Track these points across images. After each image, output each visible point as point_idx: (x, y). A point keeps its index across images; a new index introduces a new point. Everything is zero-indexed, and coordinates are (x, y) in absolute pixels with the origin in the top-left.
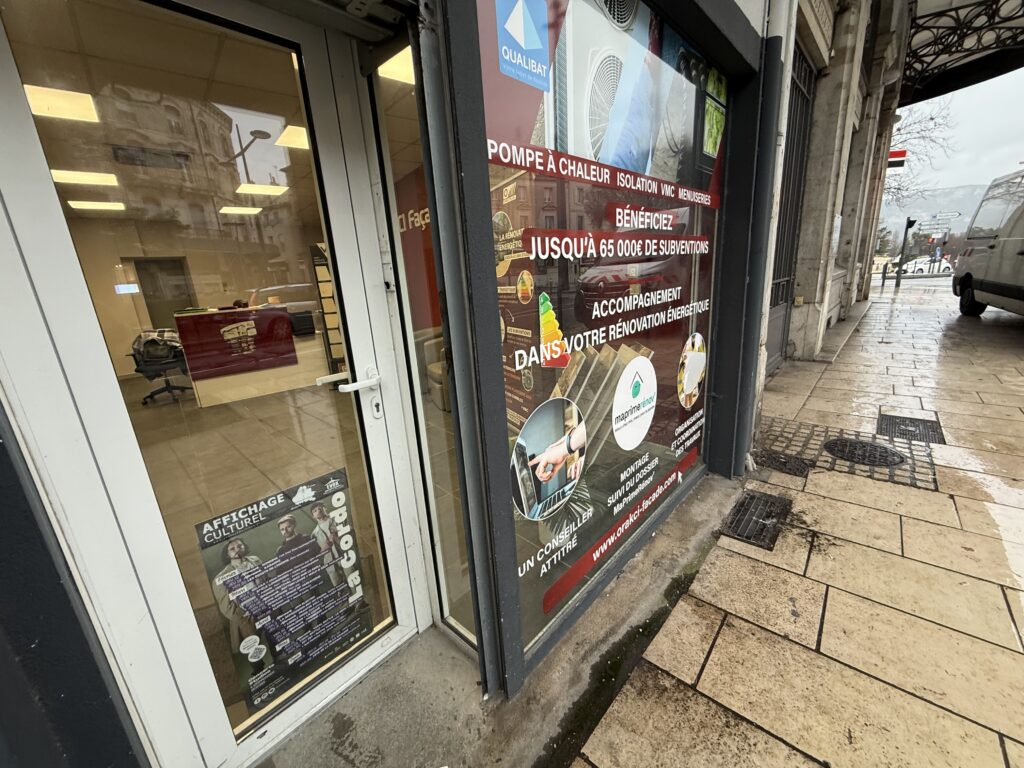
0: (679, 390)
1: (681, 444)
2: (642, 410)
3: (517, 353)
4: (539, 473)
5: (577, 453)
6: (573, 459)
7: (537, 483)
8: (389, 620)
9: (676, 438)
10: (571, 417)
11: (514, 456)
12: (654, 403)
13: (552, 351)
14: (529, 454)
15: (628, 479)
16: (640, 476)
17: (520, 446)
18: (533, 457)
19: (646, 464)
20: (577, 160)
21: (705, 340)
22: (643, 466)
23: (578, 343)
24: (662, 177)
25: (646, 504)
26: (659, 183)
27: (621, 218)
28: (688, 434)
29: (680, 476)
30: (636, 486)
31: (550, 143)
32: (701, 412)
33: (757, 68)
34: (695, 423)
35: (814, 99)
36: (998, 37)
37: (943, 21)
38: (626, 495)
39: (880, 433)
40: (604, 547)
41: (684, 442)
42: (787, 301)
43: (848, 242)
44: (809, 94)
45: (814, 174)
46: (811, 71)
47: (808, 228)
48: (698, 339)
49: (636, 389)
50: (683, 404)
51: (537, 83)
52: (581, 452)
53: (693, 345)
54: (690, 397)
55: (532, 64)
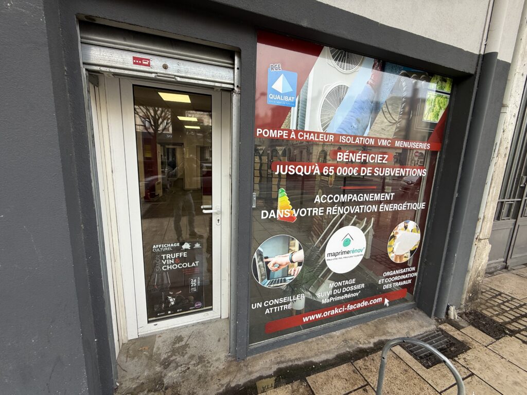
0: (389, 250)
1: (389, 283)
2: (351, 255)
3: (263, 212)
4: (270, 266)
5: (296, 264)
6: (293, 266)
7: (268, 271)
8: (209, 307)
9: (385, 278)
10: (294, 246)
12: (363, 252)
13: (284, 214)
14: (264, 255)
15: (336, 288)
16: (345, 289)
17: (260, 251)
18: (266, 258)
19: (353, 285)
20: (310, 133)
21: (421, 227)
22: (350, 285)
23: (303, 212)
24: (378, 136)
25: (350, 307)
26: (376, 139)
27: (342, 157)
28: (396, 278)
29: (386, 301)
30: (342, 294)
31: (293, 127)
32: (414, 269)
33: (472, 72)
34: (405, 274)
38: (333, 296)
40: (312, 318)
41: (392, 282)
48: (412, 225)
49: (347, 242)
50: (393, 259)
51: (288, 105)
52: (300, 264)
53: (406, 227)
54: (401, 257)
55: (286, 98)
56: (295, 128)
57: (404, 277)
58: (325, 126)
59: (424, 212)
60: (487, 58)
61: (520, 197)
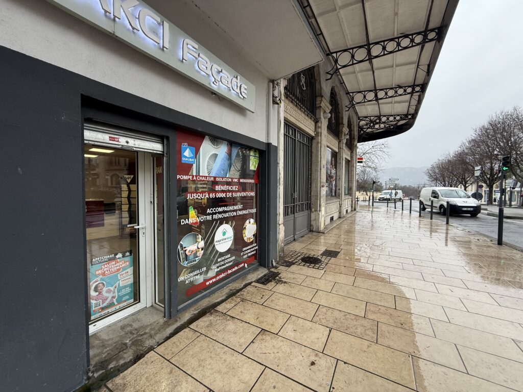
0: (244, 235)
2: (227, 240)
3: (182, 220)
4: (187, 252)
5: (200, 249)
6: (199, 251)
7: (186, 255)
8: (138, 301)
9: (244, 251)
11: (179, 246)
12: (232, 238)
13: (193, 221)
15: (220, 261)
16: (226, 261)
17: (181, 244)
18: (185, 248)
19: (229, 258)
20: (203, 176)
21: (256, 221)
22: (228, 258)
23: (202, 219)
24: (233, 177)
25: (230, 272)
26: (232, 178)
27: (218, 188)
28: (249, 251)
29: (246, 265)
30: (225, 264)
31: (194, 174)
32: (256, 244)
34: (252, 248)
35: (311, 145)
36: (385, 126)
37: (367, 119)
38: (220, 266)
39: (321, 255)
40: (211, 282)
41: (247, 254)
42: (308, 210)
43: (339, 189)
44: (309, 144)
45: (313, 168)
46: (309, 138)
47: (313, 185)
48: (252, 221)
49: (224, 234)
50: (246, 240)
51: (191, 163)
52: (202, 249)
53: (250, 222)
54: (249, 238)
55: (190, 160)
57: (252, 250)
58: (209, 173)
59: (256, 213)
60: (269, 145)
61: (294, 203)
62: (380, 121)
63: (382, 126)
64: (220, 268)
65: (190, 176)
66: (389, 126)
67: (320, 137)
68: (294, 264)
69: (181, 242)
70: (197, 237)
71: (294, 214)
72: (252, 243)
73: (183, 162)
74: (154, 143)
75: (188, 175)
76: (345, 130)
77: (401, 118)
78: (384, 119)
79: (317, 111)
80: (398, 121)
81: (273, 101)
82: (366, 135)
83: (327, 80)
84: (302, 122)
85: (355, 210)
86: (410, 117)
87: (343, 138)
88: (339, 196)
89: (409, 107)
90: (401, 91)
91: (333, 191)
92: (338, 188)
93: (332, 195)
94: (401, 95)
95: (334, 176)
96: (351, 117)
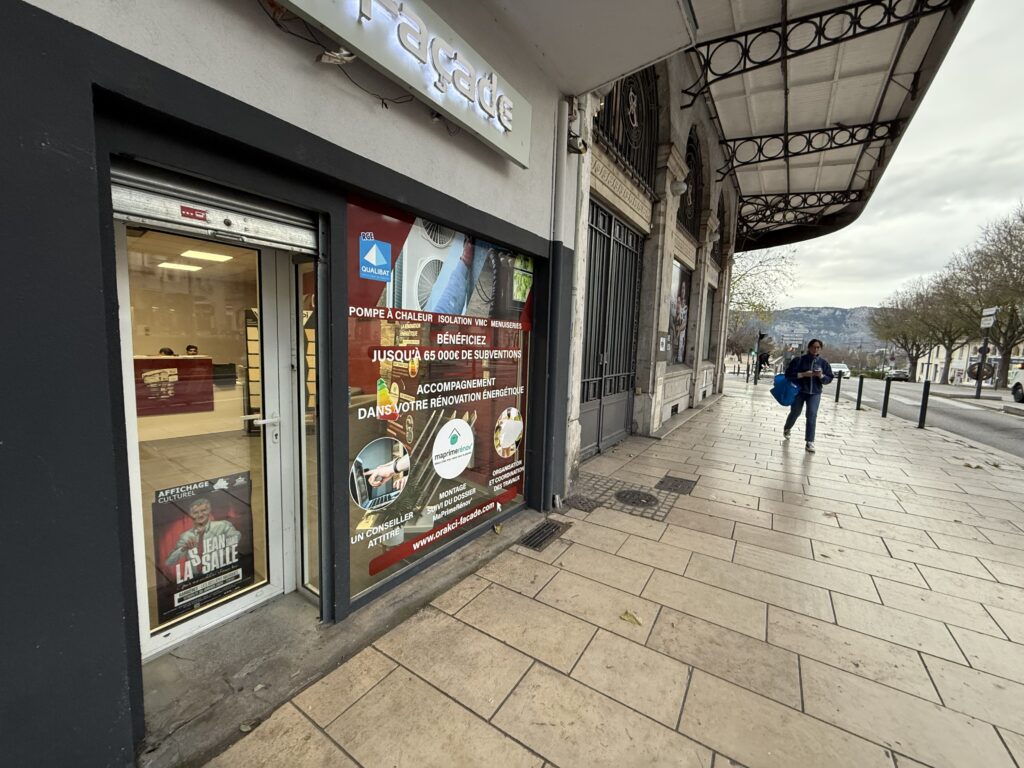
0: (496, 443)
1: (499, 483)
2: (460, 453)
3: (360, 410)
4: (372, 481)
5: (401, 474)
7: (370, 487)
8: (265, 581)
9: (495, 477)
11: (353, 468)
12: (471, 450)
14: (364, 467)
15: (445, 499)
16: (457, 498)
17: (358, 462)
18: (367, 470)
19: (464, 491)
20: (408, 311)
21: (522, 413)
22: (461, 492)
23: (406, 408)
24: (475, 315)
25: (464, 520)
26: (473, 319)
27: (441, 339)
28: (506, 476)
29: (499, 505)
30: (454, 505)
31: (389, 305)
32: (520, 462)
33: (547, 257)
34: (513, 469)
35: (642, 253)
36: (796, 217)
37: (759, 201)
38: (444, 509)
39: (656, 487)
40: (423, 542)
41: (502, 482)
42: (628, 390)
43: (693, 349)
44: (637, 250)
45: (644, 302)
46: (637, 236)
47: (643, 339)
48: (514, 412)
49: (454, 440)
50: (500, 454)
51: (383, 279)
52: (405, 473)
53: (509, 415)
54: (508, 450)
55: (380, 272)
56: (391, 307)
57: (512, 473)
59: (523, 396)
60: (556, 245)
61: (601, 376)
62: (786, 206)
63: (790, 216)
64: (443, 513)
65: (379, 308)
66: (806, 218)
67: (661, 236)
68: (600, 505)
69: (358, 459)
70: (395, 446)
71: (600, 398)
72: (511, 460)
73: (362, 276)
74: (294, 229)
75: (373, 305)
76: (713, 223)
77: (834, 198)
78: (795, 201)
79: (659, 178)
80: (827, 205)
81: (569, 145)
82: (753, 236)
83: (682, 108)
84: (626, 200)
85: (720, 391)
86: (853, 196)
87: (707, 240)
88: (691, 362)
89: (855, 174)
90: (842, 137)
91: (680, 352)
92: (689, 346)
93: (677, 360)
94: (841, 146)
95: (685, 320)
96: (725, 196)
